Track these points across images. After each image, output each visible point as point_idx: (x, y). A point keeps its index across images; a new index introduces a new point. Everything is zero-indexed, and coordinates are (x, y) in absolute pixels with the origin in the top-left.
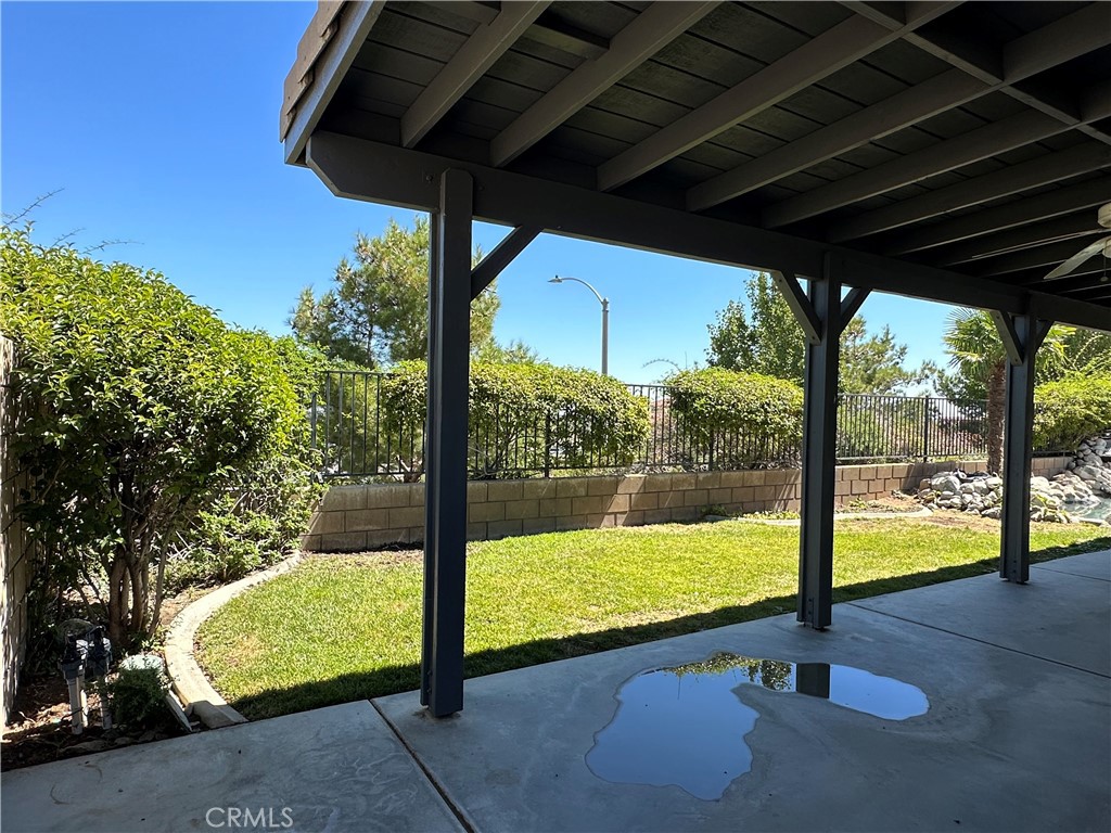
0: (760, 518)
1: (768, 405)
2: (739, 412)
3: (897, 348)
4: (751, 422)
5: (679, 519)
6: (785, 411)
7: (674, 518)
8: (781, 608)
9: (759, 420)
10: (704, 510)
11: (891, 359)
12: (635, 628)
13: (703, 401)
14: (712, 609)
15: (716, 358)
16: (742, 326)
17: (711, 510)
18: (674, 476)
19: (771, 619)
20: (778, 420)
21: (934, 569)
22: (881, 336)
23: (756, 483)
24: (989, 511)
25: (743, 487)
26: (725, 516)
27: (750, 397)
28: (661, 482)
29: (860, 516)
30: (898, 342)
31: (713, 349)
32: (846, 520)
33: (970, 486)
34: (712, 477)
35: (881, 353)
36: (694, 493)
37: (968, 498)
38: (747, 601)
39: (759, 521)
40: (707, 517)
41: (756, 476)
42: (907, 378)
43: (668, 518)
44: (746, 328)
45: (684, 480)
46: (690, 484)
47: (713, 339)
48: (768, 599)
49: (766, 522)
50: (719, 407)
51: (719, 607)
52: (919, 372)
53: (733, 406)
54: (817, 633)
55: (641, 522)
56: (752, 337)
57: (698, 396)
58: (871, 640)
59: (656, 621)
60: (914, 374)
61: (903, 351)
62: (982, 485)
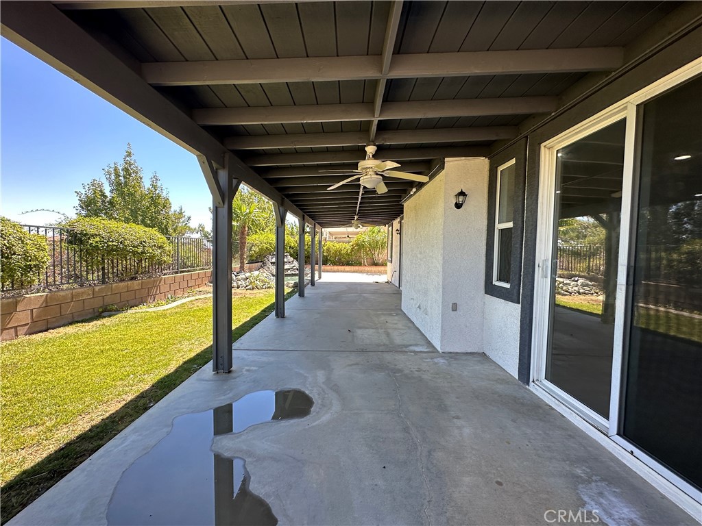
0: (143, 309)
1: (144, 242)
2: (126, 246)
3: (186, 217)
4: (134, 253)
5: (80, 319)
6: (155, 246)
7: (76, 319)
8: (195, 366)
9: (140, 250)
10: (101, 310)
11: (183, 222)
12: (90, 430)
13: (98, 239)
14: (150, 384)
15: (84, 213)
16: (103, 195)
17: (106, 308)
18: (74, 291)
19: (194, 376)
20: (151, 251)
21: (249, 319)
22: (178, 210)
23: (136, 288)
24: (248, 287)
25: (128, 291)
26: (118, 311)
27: (132, 237)
28: (63, 296)
29: (197, 297)
30: (187, 214)
31: (81, 207)
32: (191, 301)
33: (239, 277)
34: (105, 288)
35: (179, 219)
36: (92, 300)
37: (240, 283)
38: (172, 368)
39: (143, 311)
40: (104, 314)
41: (135, 284)
42: (192, 231)
43: (70, 321)
44: (106, 197)
45: (83, 293)
46: (89, 295)
47: (81, 201)
48: (185, 363)
49: (148, 310)
50: (111, 243)
51: (155, 380)
52: (197, 228)
53: (121, 243)
54: (227, 375)
55: (44, 328)
56: (111, 203)
57: (93, 236)
58: (254, 368)
59: (107, 415)
60: (195, 229)
61: (189, 218)
62: (244, 276)
